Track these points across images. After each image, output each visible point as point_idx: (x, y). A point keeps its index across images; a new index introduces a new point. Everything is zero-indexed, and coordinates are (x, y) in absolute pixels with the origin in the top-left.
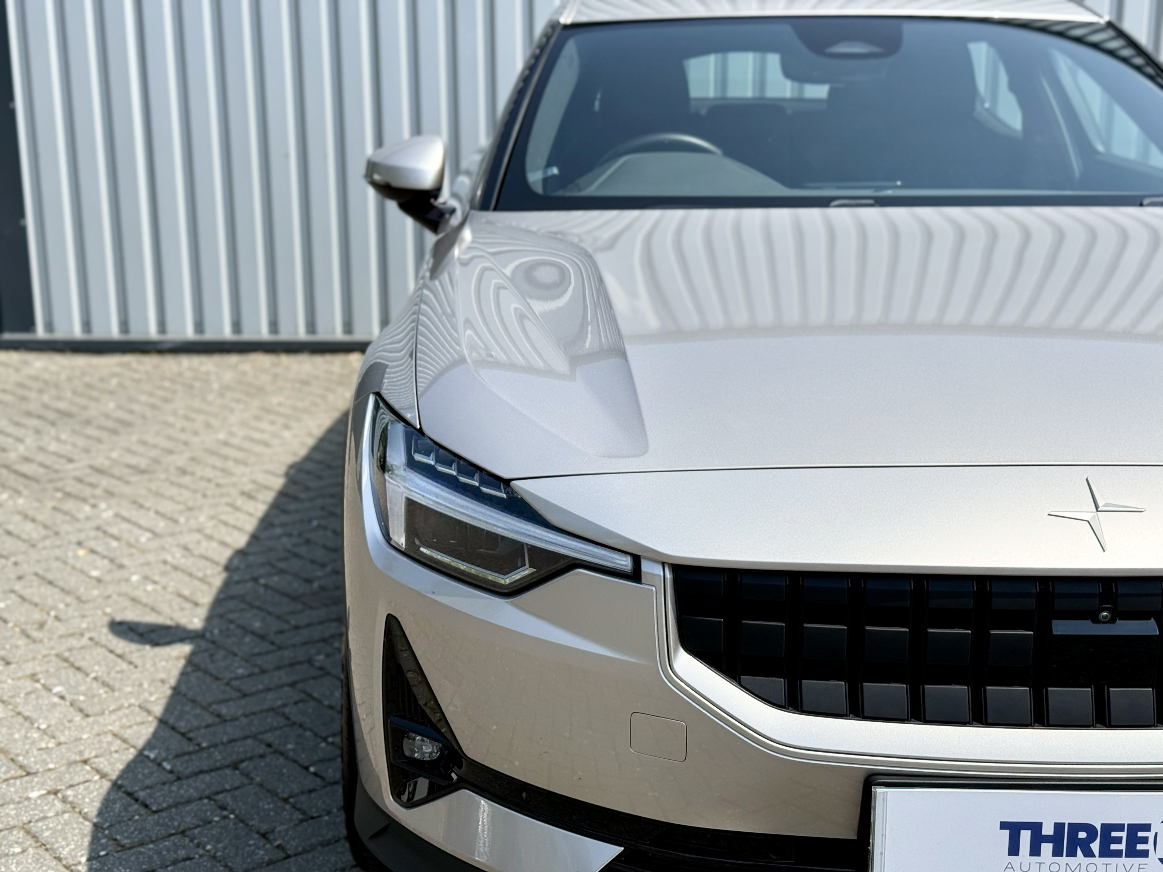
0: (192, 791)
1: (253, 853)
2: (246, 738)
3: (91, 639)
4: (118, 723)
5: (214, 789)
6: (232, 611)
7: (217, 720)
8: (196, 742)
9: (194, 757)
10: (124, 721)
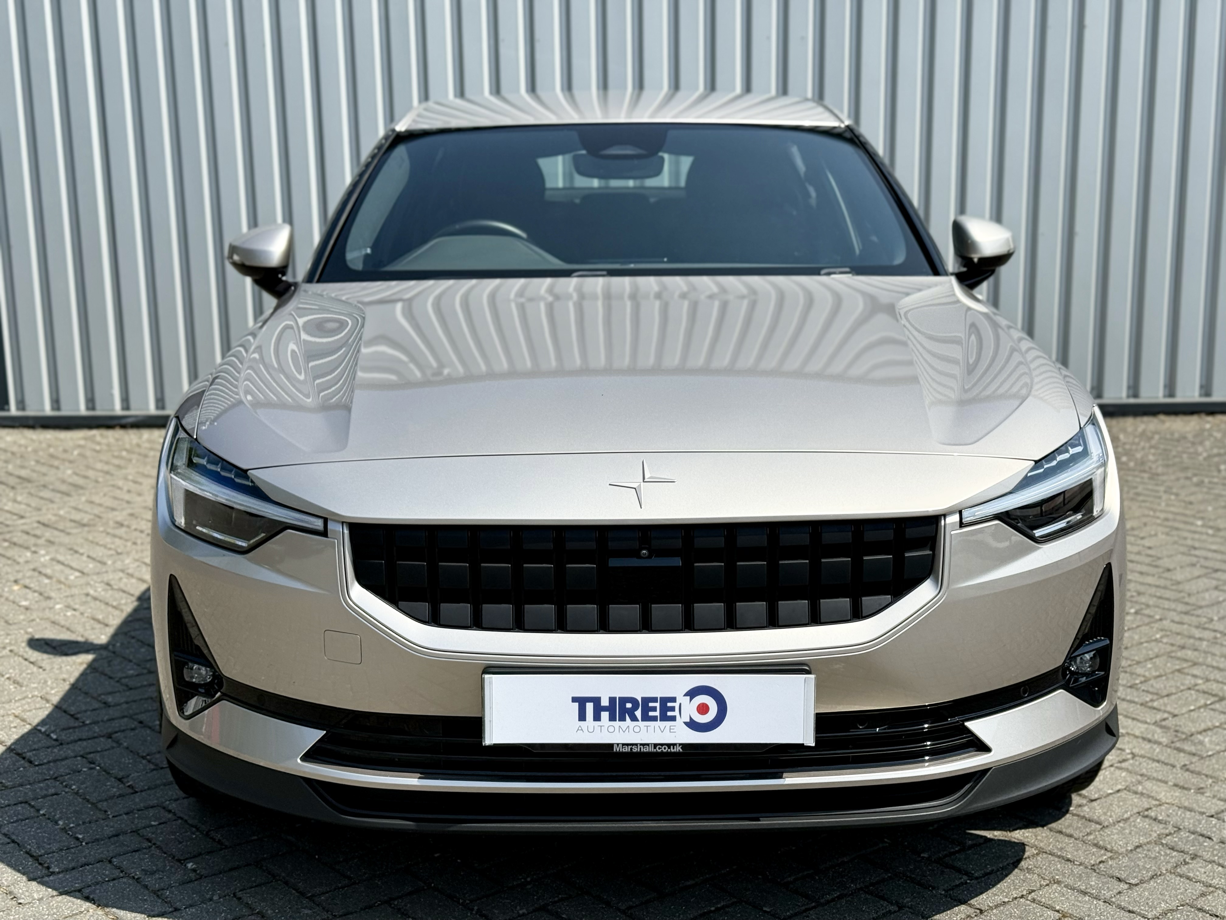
0: (69, 752)
1: (108, 790)
2: (124, 717)
3: (11, 651)
4: (20, 708)
5: (88, 750)
6: (135, 630)
7: (103, 705)
8: (81, 720)
9: (77, 730)
10: (26, 707)
